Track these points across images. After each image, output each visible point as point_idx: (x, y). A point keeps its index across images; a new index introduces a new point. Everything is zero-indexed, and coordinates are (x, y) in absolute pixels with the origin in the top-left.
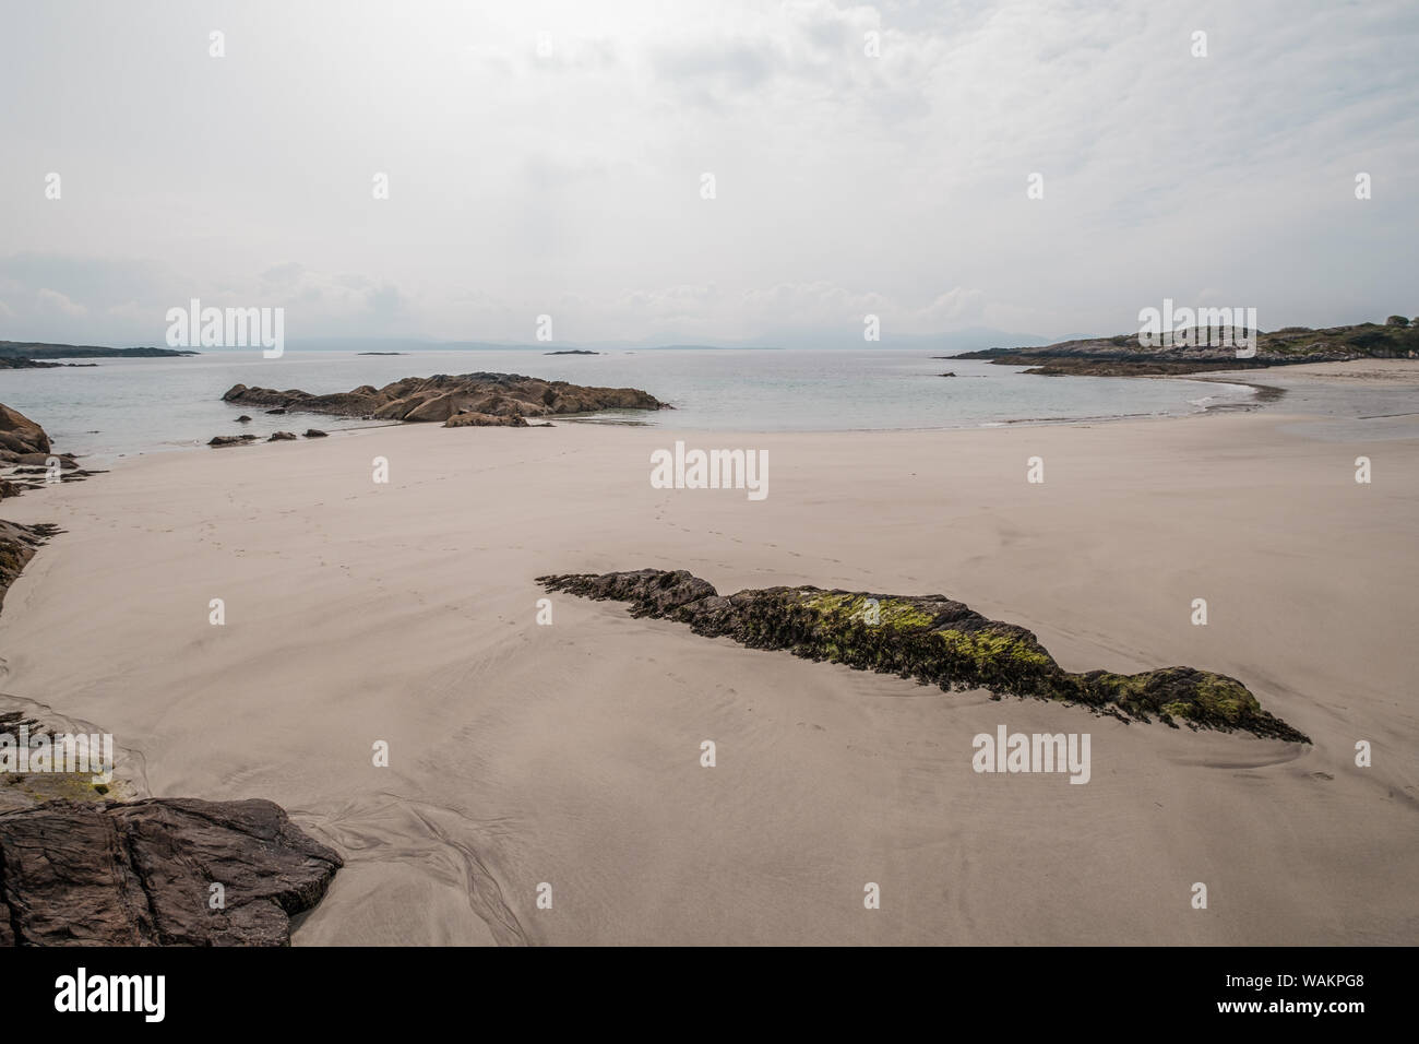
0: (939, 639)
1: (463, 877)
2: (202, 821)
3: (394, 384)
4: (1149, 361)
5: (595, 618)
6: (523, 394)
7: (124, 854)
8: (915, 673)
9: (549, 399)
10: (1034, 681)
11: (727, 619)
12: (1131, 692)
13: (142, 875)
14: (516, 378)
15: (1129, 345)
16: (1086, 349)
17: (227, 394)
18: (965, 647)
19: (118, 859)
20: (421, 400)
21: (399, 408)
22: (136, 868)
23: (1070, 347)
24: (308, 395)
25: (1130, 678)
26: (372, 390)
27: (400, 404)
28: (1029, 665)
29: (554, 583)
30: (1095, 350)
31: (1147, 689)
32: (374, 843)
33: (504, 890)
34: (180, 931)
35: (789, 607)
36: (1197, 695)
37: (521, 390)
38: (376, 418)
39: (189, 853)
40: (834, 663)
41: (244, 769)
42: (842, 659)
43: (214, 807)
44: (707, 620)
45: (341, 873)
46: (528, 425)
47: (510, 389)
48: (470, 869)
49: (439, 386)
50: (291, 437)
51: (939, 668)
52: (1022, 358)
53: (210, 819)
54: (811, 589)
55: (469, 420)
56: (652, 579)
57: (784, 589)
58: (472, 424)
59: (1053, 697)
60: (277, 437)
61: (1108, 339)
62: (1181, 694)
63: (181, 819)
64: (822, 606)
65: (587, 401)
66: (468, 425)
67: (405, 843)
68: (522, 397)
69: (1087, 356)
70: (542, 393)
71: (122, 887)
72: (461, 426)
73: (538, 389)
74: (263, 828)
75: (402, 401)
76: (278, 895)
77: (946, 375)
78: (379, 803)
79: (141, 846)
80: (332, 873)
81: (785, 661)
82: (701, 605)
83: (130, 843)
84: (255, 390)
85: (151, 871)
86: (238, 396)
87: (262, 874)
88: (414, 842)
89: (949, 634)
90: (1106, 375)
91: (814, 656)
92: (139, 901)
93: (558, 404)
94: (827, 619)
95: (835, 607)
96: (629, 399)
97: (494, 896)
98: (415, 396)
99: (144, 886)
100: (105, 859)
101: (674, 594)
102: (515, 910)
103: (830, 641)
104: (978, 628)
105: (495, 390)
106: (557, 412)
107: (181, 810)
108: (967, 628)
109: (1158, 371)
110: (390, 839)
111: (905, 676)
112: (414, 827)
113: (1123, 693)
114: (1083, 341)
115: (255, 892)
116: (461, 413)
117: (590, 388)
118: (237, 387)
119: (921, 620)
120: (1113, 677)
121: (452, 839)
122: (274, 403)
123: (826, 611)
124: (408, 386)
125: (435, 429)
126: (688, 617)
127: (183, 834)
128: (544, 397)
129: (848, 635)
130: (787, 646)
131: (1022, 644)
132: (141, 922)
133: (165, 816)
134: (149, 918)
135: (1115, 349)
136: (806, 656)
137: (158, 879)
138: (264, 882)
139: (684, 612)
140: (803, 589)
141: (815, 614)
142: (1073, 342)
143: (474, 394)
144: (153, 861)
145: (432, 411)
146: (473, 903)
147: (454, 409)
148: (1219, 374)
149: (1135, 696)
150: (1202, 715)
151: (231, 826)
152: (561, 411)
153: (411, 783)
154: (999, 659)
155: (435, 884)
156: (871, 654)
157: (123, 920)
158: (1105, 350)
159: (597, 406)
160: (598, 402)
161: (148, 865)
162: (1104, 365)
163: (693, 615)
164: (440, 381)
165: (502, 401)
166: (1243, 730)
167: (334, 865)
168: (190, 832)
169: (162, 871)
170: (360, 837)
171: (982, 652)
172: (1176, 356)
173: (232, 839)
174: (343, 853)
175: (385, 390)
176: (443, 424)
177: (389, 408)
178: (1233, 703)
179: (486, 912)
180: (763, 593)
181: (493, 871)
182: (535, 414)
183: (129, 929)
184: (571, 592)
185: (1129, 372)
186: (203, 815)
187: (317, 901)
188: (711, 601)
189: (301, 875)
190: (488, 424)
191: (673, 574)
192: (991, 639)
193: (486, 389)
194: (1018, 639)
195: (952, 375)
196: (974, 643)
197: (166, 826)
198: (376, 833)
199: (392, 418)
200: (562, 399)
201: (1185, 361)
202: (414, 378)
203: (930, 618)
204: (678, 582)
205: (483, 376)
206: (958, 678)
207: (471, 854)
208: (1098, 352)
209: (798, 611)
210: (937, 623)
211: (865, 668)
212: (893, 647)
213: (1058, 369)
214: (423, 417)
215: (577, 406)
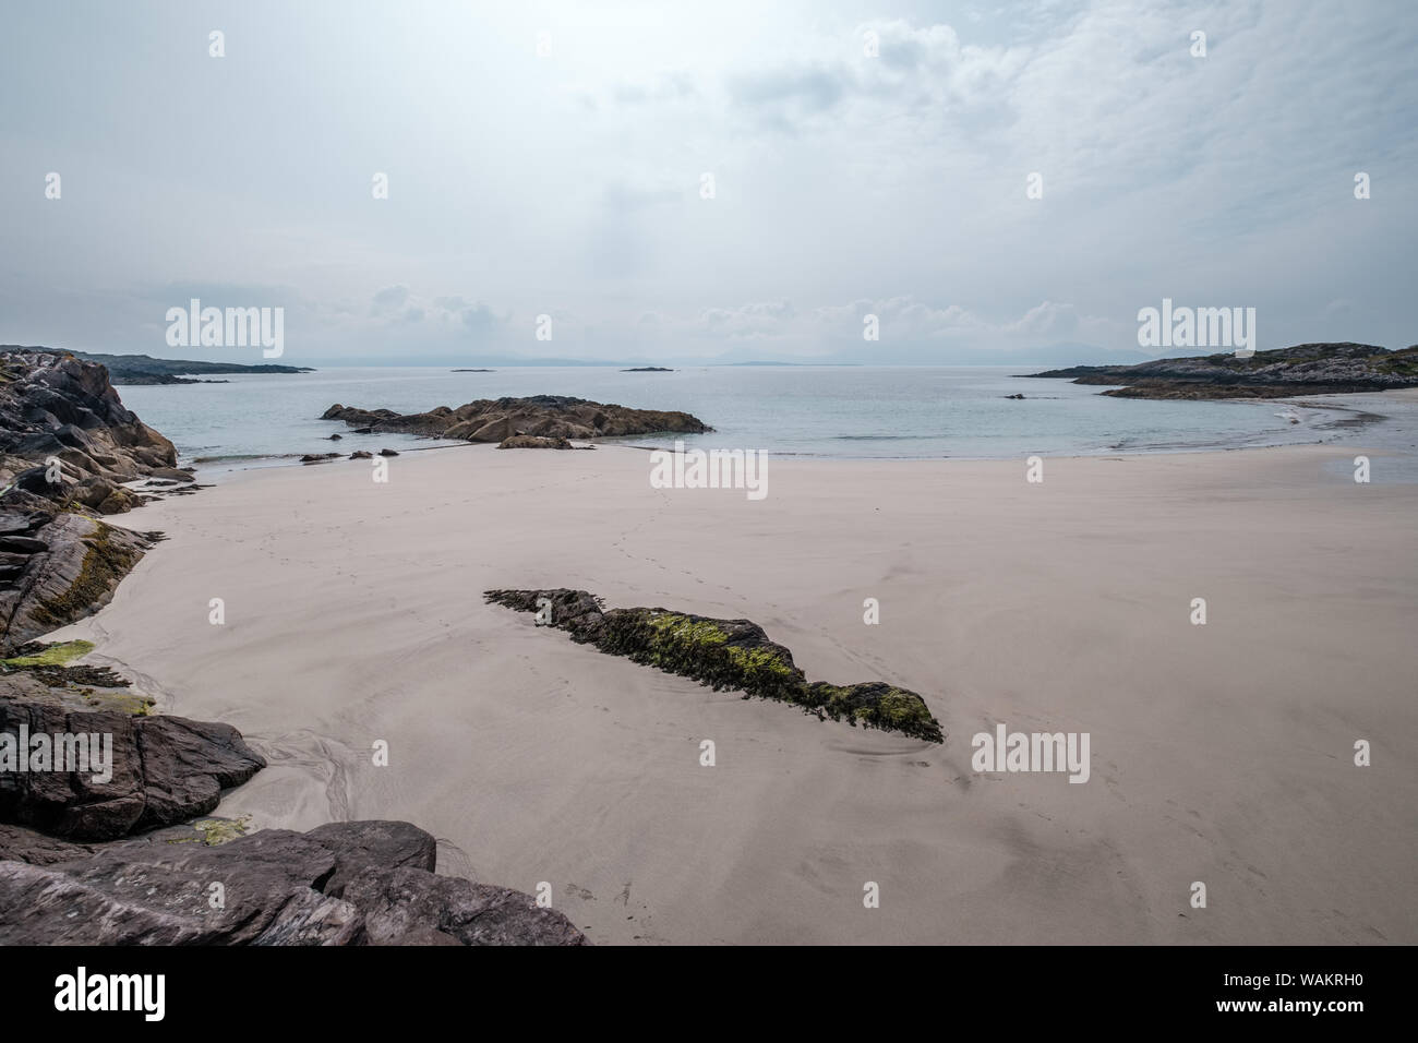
0: (726, 653)
1: (329, 779)
2: (183, 729)
3: (467, 405)
4: (1242, 383)
5: (509, 625)
6: (575, 417)
7: (133, 738)
8: (703, 677)
9: (599, 421)
10: (777, 687)
11: (597, 630)
12: (837, 698)
13: (141, 751)
14: (573, 401)
15: (1227, 365)
16: (1179, 368)
17: (327, 413)
18: (740, 660)
19: (129, 741)
20: (484, 422)
21: (465, 429)
22: (139, 746)
23: (1159, 367)
24: (393, 414)
25: (841, 689)
26: (448, 411)
27: (467, 425)
28: (776, 674)
29: (495, 596)
30: (1188, 369)
31: (849, 698)
32: (288, 756)
33: (349, 787)
34: (156, 781)
35: (638, 623)
36: (878, 703)
37: (574, 413)
38: (445, 437)
39: (170, 744)
40: (654, 667)
41: (230, 710)
42: (661, 665)
43: (193, 723)
44: (584, 631)
45: (263, 770)
46: (571, 448)
47: (564, 412)
48: (335, 774)
49: (504, 408)
50: (368, 456)
51: (719, 675)
52: (1107, 378)
53: (189, 729)
54: (661, 610)
55: (519, 443)
56: (561, 596)
57: (641, 609)
58: (522, 446)
59: (785, 700)
60: (357, 455)
61: (1204, 358)
62: (869, 702)
63: (171, 726)
64: (661, 624)
65: (635, 424)
66: (519, 447)
67: (306, 758)
68: (573, 420)
69: (1179, 376)
70: (593, 416)
71: (129, 755)
72: (513, 447)
73: (587, 413)
74: (220, 739)
75: (468, 422)
76: (217, 774)
77: (1013, 397)
78: (301, 735)
79: (144, 736)
80: (257, 769)
81: (623, 664)
82: (584, 618)
83: (138, 734)
84: (350, 410)
85: (146, 750)
86: (335, 415)
87: (211, 762)
88: (312, 757)
89: (733, 650)
90: (1190, 398)
91: (641, 661)
92: (136, 762)
93: (607, 426)
94: (660, 634)
95: (669, 625)
96: (675, 422)
97: (343, 789)
98: (479, 418)
99: (141, 757)
100: (122, 739)
101: (570, 609)
102: (349, 796)
103: (657, 651)
104: (753, 646)
105: (550, 414)
106: (606, 435)
107: (173, 722)
108: (747, 645)
109: (1251, 393)
110: (299, 755)
111: (695, 679)
112: (315, 750)
113: (833, 699)
114: (1176, 360)
115: (204, 770)
116: (517, 434)
117: (640, 410)
118: (335, 407)
119: (719, 638)
120: (829, 687)
121: (334, 758)
122: (363, 422)
123: (662, 628)
124: (479, 407)
125: (489, 450)
126: (573, 628)
127: (170, 734)
128: (595, 420)
129: (670, 646)
130: (628, 653)
131: (778, 659)
132: (135, 773)
133: (162, 723)
134: (140, 772)
135: (1211, 369)
136: (637, 660)
137: (149, 754)
138: (211, 766)
139: (572, 623)
140: (655, 610)
141: (654, 629)
142: (1164, 361)
143: (531, 417)
144: (148, 744)
145: (492, 433)
146: (328, 790)
147: (510, 431)
148: (1321, 398)
149: (839, 701)
150: (878, 719)
151: (200, 735)
152: (610, 434)
153: (326, 726)
154: (759, 670)
155: (312, 780)
156: (680, 662)
157: (126, 769)
158: (1200, 370)
159: (644, 428)
160: (647, 424)
161: (145, 746)
162: (1187, 388)
163: (576, 626)
164: (506, 403)
165: (555, 423)
166: (900, 731)
167: (259, 766)
168: (175, 734)
169: (152, 750)
170: (281, 752)
171: (750, 664)
172: (1273, 378)
173: (198, 741)
174: (268, 760)
175: (458, 410)
176: (498, 445)
177: (457, 429)
178: (903, 711)
179: (333, 796)
180: (626, 611)
181: (347, 776)
182: (584, 437)
183: (127, 775)
184: (504, 604)
185: (1216, 395)
186: (185, 726)
187: (243, 783)
188: (593, 616)
189: (234, 765)
190: (536, 446)
191: (575, 593)
192: (759, 654)
193: (542, 414)
194: (777, 655)
195: (1020, 397)
196: (748, 657)
197: (161, 728)
198: (291, 751)
199: (459, 438)
200: (611, 422)
201: (1285, 383)
202: (484, 401)
203: (725, 637)
204: (577, 600)
205: (543, 399)
206: (728, 683)
207: (340, 767)
208: (1191, 371)
209: (643, 627)
210: (729, 641)
211: (672, 672)
212: (695, 658)
213: (1139, 390)
214: (485, 438)
215: (624, 429)
